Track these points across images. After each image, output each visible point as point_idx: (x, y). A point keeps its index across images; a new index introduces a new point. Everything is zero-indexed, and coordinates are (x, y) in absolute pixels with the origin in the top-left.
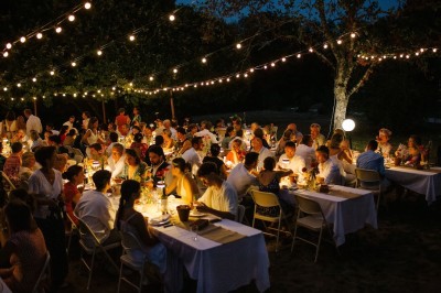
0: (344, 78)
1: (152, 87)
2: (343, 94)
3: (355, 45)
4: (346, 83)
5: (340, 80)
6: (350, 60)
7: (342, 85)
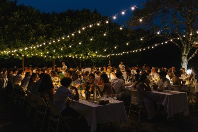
0: (186, 53)
1: (106, 53)
2: (186, 59)
3: (192, 39)
4: (187, 55)
5: (184, 54)
6: (189, 45)
7: (185, 56)
